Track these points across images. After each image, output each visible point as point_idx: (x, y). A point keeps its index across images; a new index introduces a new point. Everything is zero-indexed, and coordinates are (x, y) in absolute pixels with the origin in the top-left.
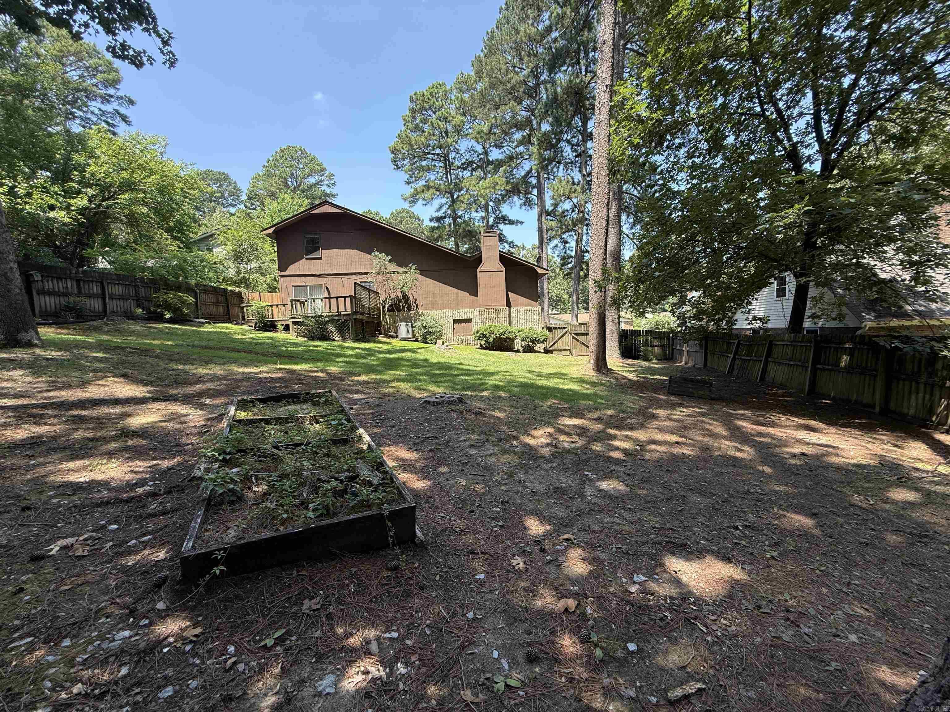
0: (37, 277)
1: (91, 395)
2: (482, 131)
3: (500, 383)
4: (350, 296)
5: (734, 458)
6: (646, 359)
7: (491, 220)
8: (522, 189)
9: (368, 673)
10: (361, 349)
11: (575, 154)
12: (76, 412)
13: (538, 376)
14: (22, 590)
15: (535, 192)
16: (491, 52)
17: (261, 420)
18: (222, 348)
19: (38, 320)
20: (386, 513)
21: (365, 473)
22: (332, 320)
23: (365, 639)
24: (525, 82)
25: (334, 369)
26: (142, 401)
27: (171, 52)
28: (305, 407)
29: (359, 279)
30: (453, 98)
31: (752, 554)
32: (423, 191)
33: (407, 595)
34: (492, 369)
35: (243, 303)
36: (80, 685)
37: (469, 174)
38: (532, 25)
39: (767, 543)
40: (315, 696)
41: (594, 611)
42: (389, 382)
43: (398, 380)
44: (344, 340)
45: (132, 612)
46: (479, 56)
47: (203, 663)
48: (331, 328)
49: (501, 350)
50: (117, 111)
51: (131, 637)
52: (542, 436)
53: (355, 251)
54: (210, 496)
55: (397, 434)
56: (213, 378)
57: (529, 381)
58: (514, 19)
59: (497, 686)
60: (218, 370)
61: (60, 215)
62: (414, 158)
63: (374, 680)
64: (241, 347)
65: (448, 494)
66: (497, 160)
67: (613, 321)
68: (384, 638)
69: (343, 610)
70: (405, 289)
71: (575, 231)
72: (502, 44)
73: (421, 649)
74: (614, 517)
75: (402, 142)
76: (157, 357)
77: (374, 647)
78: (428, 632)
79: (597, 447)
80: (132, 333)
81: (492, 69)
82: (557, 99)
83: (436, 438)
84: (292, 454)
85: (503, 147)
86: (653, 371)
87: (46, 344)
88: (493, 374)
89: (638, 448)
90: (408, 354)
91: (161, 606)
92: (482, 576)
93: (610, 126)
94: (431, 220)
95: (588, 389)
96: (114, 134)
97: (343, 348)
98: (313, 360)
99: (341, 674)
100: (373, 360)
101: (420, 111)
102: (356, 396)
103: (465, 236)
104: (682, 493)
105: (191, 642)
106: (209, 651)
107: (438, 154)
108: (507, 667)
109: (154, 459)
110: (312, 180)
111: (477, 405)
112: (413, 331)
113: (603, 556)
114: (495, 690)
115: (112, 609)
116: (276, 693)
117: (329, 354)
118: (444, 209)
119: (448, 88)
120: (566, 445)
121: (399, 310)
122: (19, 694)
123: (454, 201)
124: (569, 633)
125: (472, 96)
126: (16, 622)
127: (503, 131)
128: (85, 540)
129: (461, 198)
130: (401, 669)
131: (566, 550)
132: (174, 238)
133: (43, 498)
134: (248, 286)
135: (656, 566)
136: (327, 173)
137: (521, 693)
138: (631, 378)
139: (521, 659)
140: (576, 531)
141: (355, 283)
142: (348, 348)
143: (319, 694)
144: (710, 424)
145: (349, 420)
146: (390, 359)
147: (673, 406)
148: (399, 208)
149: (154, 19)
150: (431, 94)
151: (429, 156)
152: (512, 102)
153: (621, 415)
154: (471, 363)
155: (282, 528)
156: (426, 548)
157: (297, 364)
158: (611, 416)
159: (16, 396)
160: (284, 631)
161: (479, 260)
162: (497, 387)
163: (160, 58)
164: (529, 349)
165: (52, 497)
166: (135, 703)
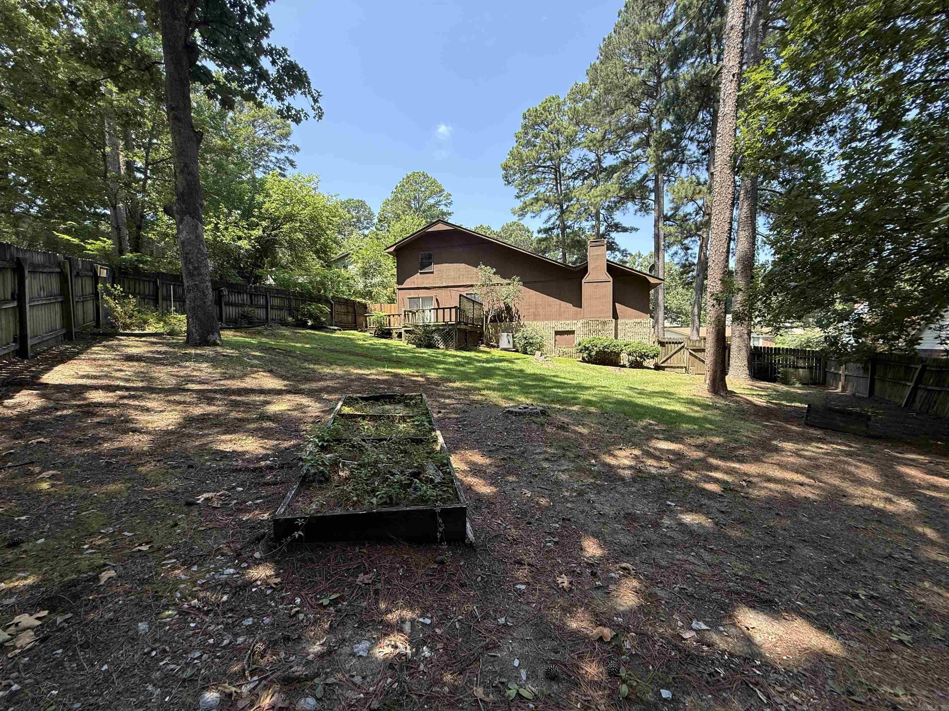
0: (226, 293)
1: (246, 385)
2: (595, 139)
3: (594, 399)
4: (455, 307)
5: (881, 512)
6: (786, 381)
7: (602, 229)
8: (637, 194)
9: (396, 647)
10: (462, 357)
11: (701, 151)
12: (233, 398)
13: (639, 394)
14: (176, 525)
15: (653, 196)
16: (607, 57)
17: (360, 416)
18: (345, 352)
19: (224, 325)
20: (438, 510)
21: (431, 471)
22: (437, 330)
23: (401, 618)
24: (644, 82)
25: (433, 375)
26: (279, 392)
27: (319, 108)
28: (398, 407)
29: (464, 292)
30: (566, 109)
31: (868, 630)
32: (532, 204)
33: (447, 589)
34: (588, 383)
35: (366, 312)
36: (196, 601)
37: (580, 183)
38: (655, 22)
39: (897, 622)
40: (350, 655)
41: (633, 646)
42: (480, 389)
43: (489, 389)
44: (447, 349)
45: (238, 555)
46: (594, 64)
47: (276, 606)
48: (436, 336)
49: (605, 364)
50: (287, 158)
51: (234, 574)
52: (626, 457)
53: (463, 265)
54: (306, 474)
55: (475, 440)
56: (334, 377)
57: (628, 399)
58: (634, 20)
59: (509, 692)
60: (338, 371)
61: (244, 244)
62: (525, 172)
63: (400, 655)
64: (360, 351)
65: (510, 502)
66: (610, 166)
67: (741, 336)
68: (418, 622)
69: (389, 589)
70: (508, 300)
71: (699, 236)
72: (619, 49)
73: (447, 639)
74: (689, 555)
75: (513, 159)
76: (296, 357)
77: (407, 627)
78: (458, 626)
79: (690, 476)
80: (284, 336)
81: (608, 75)
82: (679, 96)
83: (512, 447)
84: (376, 448)
85: (618, 152)
86: (792, 397)
87: (225, 344)
88: (587, 388)
89: (744, 483)
90: (504, 364)
91: (257, 555)
92: (523, 587)
93: (738, 118)
94: (539, 232)
95: (697, 412)
96: (284, 176)
97: (445, 355)
98: (418, 365)
99: (375, 642)
100: (470, 368)
101: (533, 127)
102: (447, 401)
103: (574, 247)
104: (789, 543)
105: (271, 588)
106: (283, 598)
107: (548, 167)
108: (524, 678)
109: (278, 439)
110: (432, 201)
111: (562, 419)
112: (514, 342)
113: (661, 593)
114: (506, 695)
115: (226, 550)
116: (322, 645)
117: (432, 361)
118: (552, 221)
119: (562, 100)
120: (653, 471)
121: (501, 321)
122: (161, 597)
123: (563, 212)
124: (599, 662)
125: (586, 105)
126: (169, 547)
127: (618, 135)
128: (221, 496)
129: (571, 209)
130: (426, 652)
131: (619, 579)
132: (319, 258)
133: (202, 461)
134: (371, 298)
135: (724, 617)
136: (445, 193)
137: (531, 706)
138: (758, 403)
139: (541, 675)
140: (638, 562)
141: (461, 295)
142: (449, 355)
143: (353, 655)
144: (857, 467)
145: (430, 422)
146: (487, 369)
147: (809, 440)
148: (510, 222)
149: (309, 83)
150: (544, 109)
151: (540, 169)
152: (629, 105)
153: (732, 445)
154: (567, 376)
155: (351, 509)
156: (475, 551)
157: (402, 368)
158: (718, 445)
159: (200, 383)
160: (338, 595)
161: (584, 270)
162: (589, 403)
163: (312, 113)
164: (637, 365)
165: (207, 460)
166: (227, 624)
